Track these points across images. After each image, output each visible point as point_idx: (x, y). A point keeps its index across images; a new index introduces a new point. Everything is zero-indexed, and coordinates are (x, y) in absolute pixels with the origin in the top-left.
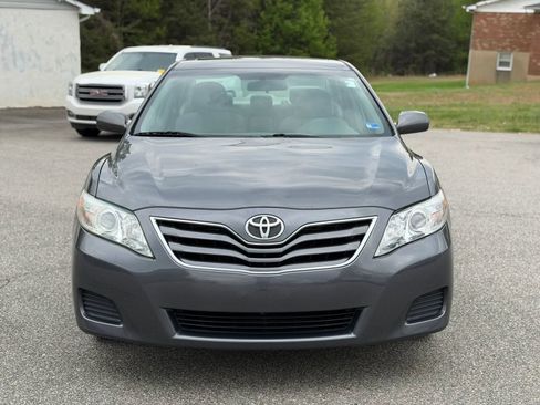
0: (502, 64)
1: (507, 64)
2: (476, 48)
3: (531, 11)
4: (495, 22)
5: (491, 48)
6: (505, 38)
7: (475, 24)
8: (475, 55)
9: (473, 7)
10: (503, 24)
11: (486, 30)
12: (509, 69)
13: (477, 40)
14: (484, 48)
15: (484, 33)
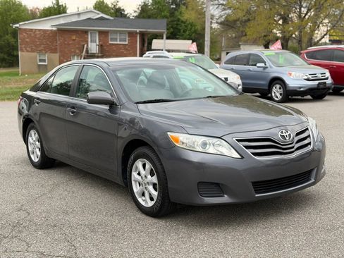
0: (41, 60)
1: (44, 61)
2: (22, 51)
3: (54, 29)
4: (33, 35)
5: (32, 51)
6: (40, 45)
7: (19, 36)
8: (22, 55)
9: (17, 25)
10: (38, 36)
11: (27, 40)
12: (46, 64)
13: (23, 46)
14: (28, 51)
15: (27, 42)
